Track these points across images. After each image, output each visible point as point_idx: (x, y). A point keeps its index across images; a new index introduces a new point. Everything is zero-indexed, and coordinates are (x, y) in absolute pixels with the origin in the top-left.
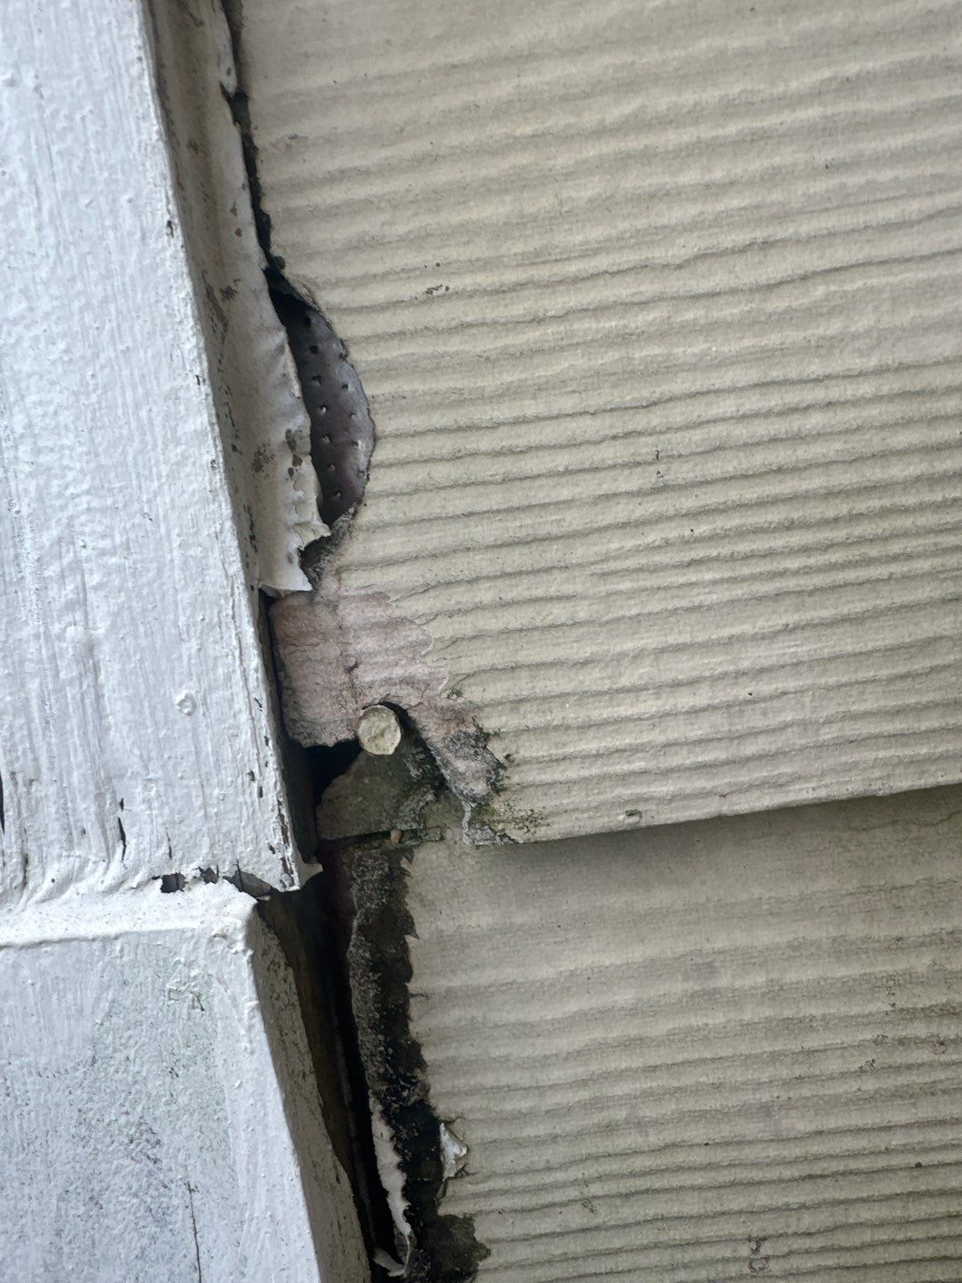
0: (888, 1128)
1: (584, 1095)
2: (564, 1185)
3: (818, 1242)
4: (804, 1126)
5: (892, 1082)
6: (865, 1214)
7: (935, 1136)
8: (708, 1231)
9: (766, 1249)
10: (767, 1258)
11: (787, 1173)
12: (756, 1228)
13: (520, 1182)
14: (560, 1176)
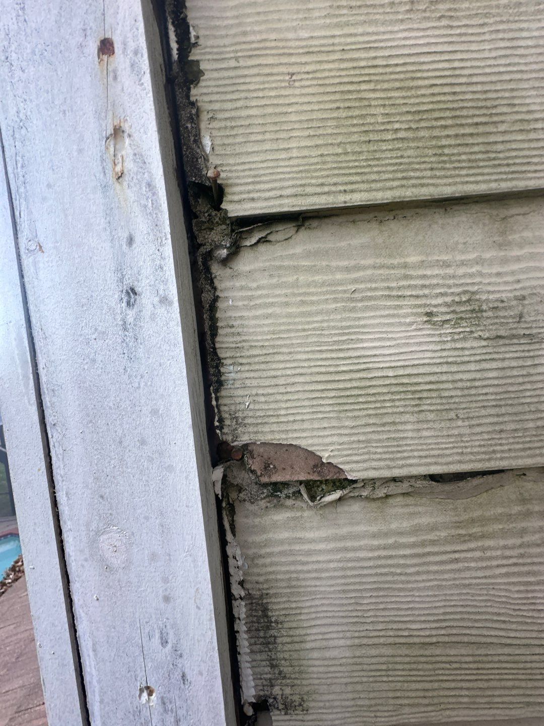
0: (333, 37)
1: (237, 21)
2: (229, 52)
3: (311, 76)
4: (306, 35)
5: (335, 20)
6: (326, 66)
7: (349, 40)
8: (275, 70)
9: (294, 78)
10: (294, 81)
11: (301, 51)
12: (291, 70)
13: (215, 50)
14: (228, 49)
